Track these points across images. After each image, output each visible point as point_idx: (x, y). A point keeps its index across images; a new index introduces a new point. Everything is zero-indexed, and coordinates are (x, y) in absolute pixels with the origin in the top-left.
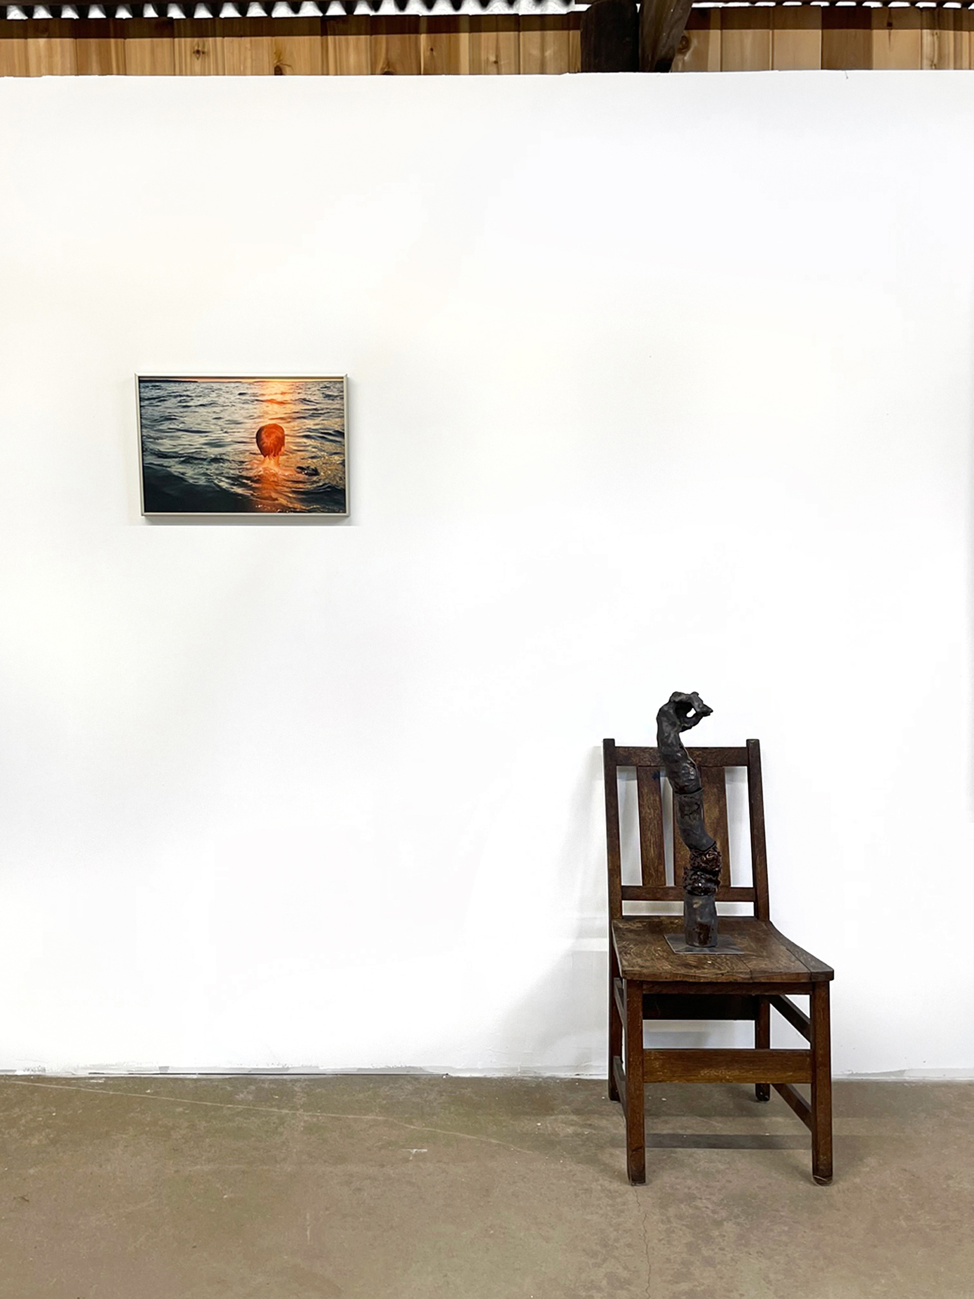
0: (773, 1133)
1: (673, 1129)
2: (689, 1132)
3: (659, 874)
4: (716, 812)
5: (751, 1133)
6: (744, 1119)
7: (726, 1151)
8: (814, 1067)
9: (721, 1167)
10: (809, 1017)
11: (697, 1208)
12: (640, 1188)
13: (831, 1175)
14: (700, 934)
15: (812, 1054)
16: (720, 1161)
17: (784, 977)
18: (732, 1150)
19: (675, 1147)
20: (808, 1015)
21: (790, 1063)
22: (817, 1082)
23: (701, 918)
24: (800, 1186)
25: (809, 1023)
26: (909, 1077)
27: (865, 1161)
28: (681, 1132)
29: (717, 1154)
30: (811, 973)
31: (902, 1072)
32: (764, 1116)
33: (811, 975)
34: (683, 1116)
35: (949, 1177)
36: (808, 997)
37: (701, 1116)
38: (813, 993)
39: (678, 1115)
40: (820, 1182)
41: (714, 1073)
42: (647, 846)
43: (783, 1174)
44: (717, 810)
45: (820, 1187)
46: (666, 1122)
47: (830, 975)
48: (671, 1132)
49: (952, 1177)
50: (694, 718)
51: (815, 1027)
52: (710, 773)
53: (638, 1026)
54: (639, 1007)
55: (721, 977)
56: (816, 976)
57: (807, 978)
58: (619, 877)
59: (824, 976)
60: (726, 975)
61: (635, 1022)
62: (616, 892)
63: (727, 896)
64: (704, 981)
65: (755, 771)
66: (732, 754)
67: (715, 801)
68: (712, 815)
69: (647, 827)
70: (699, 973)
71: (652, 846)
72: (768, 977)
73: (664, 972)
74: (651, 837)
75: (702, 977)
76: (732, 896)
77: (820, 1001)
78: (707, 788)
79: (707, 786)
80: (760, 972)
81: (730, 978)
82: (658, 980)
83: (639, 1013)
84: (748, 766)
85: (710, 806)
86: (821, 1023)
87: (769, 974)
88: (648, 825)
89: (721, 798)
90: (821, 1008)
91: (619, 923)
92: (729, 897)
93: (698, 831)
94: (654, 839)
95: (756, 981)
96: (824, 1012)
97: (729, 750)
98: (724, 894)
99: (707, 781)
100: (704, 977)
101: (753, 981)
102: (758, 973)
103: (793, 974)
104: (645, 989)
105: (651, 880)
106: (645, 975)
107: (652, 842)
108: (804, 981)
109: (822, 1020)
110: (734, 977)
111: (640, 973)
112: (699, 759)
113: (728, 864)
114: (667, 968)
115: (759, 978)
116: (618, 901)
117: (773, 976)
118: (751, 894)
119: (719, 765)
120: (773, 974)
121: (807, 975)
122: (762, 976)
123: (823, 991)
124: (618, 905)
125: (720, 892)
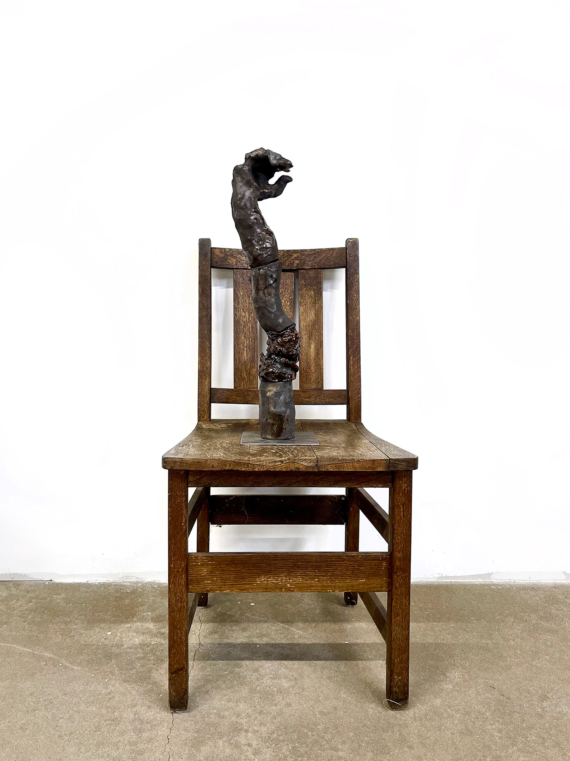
0: (353, 641)
1: (249, 637)
2: (265, 640)
3: (251, 377)
4: (312, 316)
5: (330, 641)
6: (327, 625)
7: (296, 664)
8: (391, 572)
9: (285, 684)
10: (388, 513)
11: (237, 746)
12: (180, 716)
13: (406, 698)
14: (273, 425)
15: (389, 557)
16: (286, 677)
17: (357, 465)
18: (304, 662)
19: (242, 659)
20: (387, 511)
21: (363, 568)
22: (394, 590)
23: (275, 408)
24: (371, 711)
25: (387, 520)
26: (496, 579)
27: (448, 675)
28: (256, 640)
29: (286, 668)
30: (390, 459)
31: (489, 575)
32: (348, 621)
33: (390, 462)
34: (265, 622)
35: (544, 698)
36: (387, 490)
37: (282, 622)
38: (393, 485)
39: (260, 621)
40: (393, 707)
41: (272, 580)
42: (240, 349)
43: (354, 693)
44: (313, 312)
45: (392, 712)
46: (244, 630)
47: (413, 463)
48: (244, 640)
49: (547, 697)
50: (276, 185)
51: (393, 527)
52: (308, 276)
53: (181, 526)
54: (183, 503)
55: (280, 466)
56: (395, 463)
57: (384, 466)
58: (208, 378)
59: (406, 464)
60: (286, 463)
61: (178, 521)
62: (204, 394)
63: (319, 398)
64: (259, 469)
65: (352, 271)
66: (331, 255)
67: (311, 304)
68: (307, 318)
69: (241, 330)
70: (254, 460)
71: (245, 349)
72: (337, 465)
73: (211, 459)
74: (244, 340)
75: (257, 465)
76: (324, 398)
77: (401, 494)
78: (304, 291)
79: (304, 289)
80: (328, 459)
81: (291, 466)
82: (203, 470)
83: (183, 511)
84: (346, 267)
85: (306, 309)
86: (400, 521)
87: (338, 461)
88: (242, 328)
89: (318, 301)
90: (401, 503)
91: (204, 424)
92: (320, 399)
93: (274, 309)
94: (248, 342)
95: (322, 470)
96: (404, 508)
97: (328, 251)
98: (316, 397)
99: (304, 284)
100: (259, 465)
101: (318, 470)
102: (325, 461)
103: (367, 462)
104: (192, 481)
105: (242, 383)
106: (187, 464)
107: (245, 345)
108: (381, 470)
109: (401, 518)
110: (296, 464)
111: (182, 461)
112: (297, 262)
113: (322, 367)
114: (218, 455)
115: (325, 466)
116: (206, 403)
117: (343, 464)
118: (343, 397)
119: (317, 267)
120: (343, 461)
121: (385, 462)
122: (329, 463)
123: (405, 483)
124: (206, 407)
125: (312, 395)
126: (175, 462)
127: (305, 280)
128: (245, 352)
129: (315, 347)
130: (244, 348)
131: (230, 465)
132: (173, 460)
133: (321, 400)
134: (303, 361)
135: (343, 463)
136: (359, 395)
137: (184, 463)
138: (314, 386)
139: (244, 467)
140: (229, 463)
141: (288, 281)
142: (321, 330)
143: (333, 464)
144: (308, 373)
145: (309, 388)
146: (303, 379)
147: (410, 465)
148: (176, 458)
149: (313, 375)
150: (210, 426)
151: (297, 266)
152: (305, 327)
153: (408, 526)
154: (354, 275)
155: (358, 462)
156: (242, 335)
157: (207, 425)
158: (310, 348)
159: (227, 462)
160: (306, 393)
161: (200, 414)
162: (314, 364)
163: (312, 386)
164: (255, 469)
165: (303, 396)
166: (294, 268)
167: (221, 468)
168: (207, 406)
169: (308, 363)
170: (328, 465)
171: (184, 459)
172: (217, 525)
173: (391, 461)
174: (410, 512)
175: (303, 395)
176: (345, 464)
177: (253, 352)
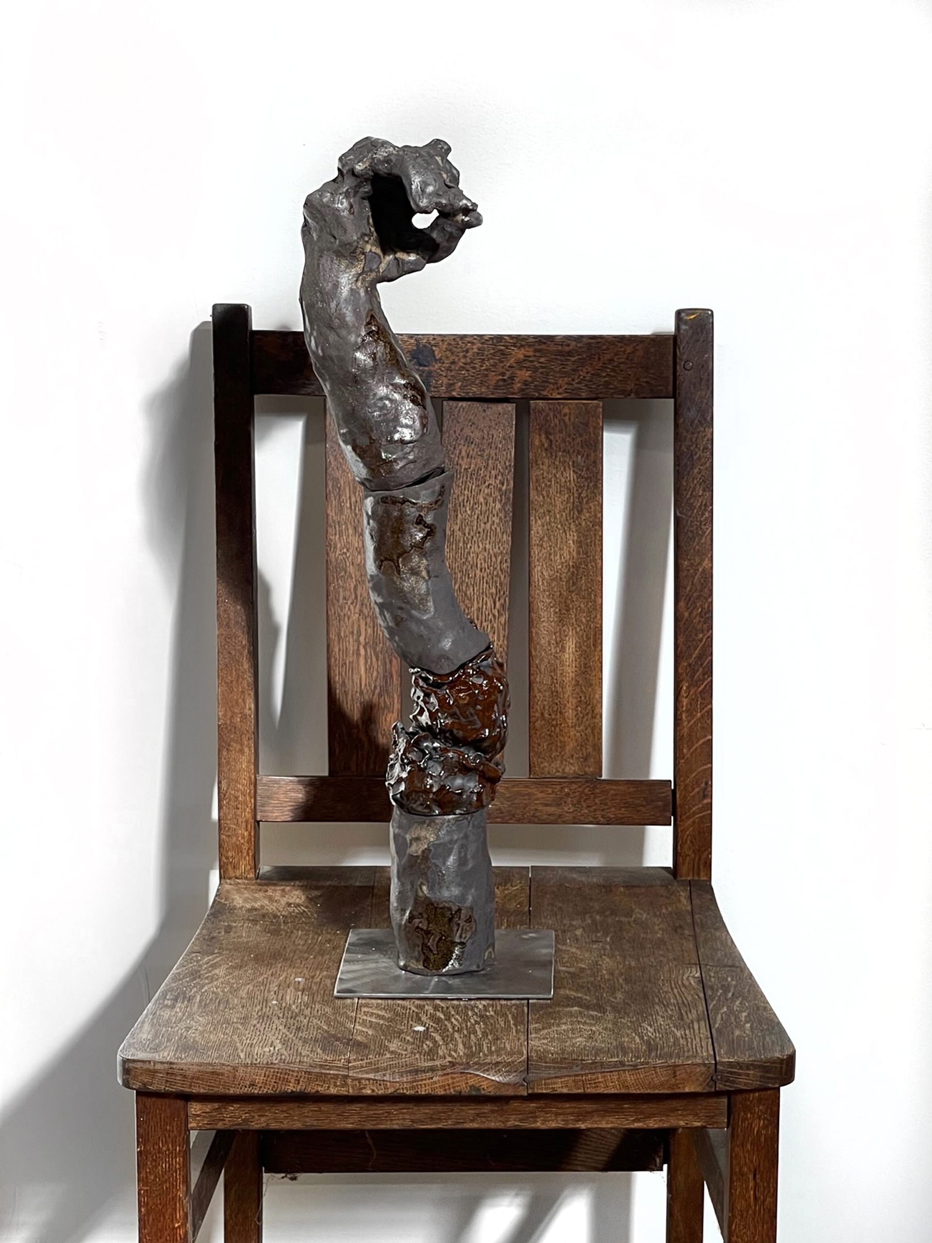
14: (428, 934)
17: (630, 1078)
23: (431, 887)
30: (718, 1063)
33: (717, 1070)
38: (728, 1122)
44: (573, 536)
52: (557, 421)
53: (174, 1228)
54: (176, 1171)
55: (428, 1081)
56: (731, 1073)
57: (701, 1079)
58: (246, 750)
59: (758, 1074)
60: (444, 1075)
61: (164, 1217)
62: (237, 798)
63: (588, 807)
64: (373, 1091)
65: (692, 413)
66: (627, 359)
67: (567, 512)
68: (555, 555)
69: (348, 593)
70: (362, 1067)
71: (362, 652)
72: (580, 1078)
73: (246, 1066)
74: (359, 626)
75: (369, 1079)
76: (603, 807)
77: (749, 1146)
78: (545, 468)
79: (546, 461)
80: (557, 1063)
81: (458, 1082)
82: (227, 1091)
83: (177, 1190)
84: (674, 396)
85: (552, 527)
86: (747, 1212)
87: (582, 1068)
88: (352, 586)
89: (587, 502)
90: (749, 1169)
91: (238, 891)
92: (591, 809)
93: (426, 611)
94: (370, 631)
95: (540, 1091)
96: (758, 1181)
97: (620, 345)
98: (579, 802)
99: (546, 445)
100: (374, 1080)
101: (530, 1091)
102: (550, 1067)
103: (658, 1070)
104: (198, 1116)
105: (354, 757)
106: (185, 1076)
107: (362, 639)
108: (692, 1090)
109: (750, 1204)
110: (471, 1078)
111: (171, 1070)
112: (525, 374)
113: (597, 710)
114: (267, 1049)
115: (549, 1081)
116: (244, 825)
117: (593, 1077)
118: (660, 803)
119: (584, 395)
120: (595, 1068)
121: (703, 1069)
122: (559, 1074)
123: (759, 1118)
124: (243, 838)
125: (568, 795)
126: (153, 1073)
127: (547, 434)
128: (362, 661)
129: (578, 646)
130: (358, 650)
131: (299, 1081)
132: (146, 1066)
133: (595, 811)
134: (540, 691)
135: (594, 1073)
136: (705, 801)
137: (176, 1075)
138: (571, 769)
139: (335, 1086)
140: (295, 1074)
141: (498, 434)
142: (595, 596)
143: (570, 1076)
144: (555, 726)
145: (558, 774)
146: (539, 745)
147: (770, 1075)
148: (155, 1063)
149: (572, 733)
150: (256, 900)
151: (523, 390)
152: (549, 584)
153: (767, 1223)
154: (697, 427)
155: (632, 1070)
156: (352, 607)
157: (247, 895)
158: (563, 649)
159: (291, 1073)
160: (550, 791)
161: (227, 858)
162: (575, 701)
163: (567, 769)
164: (364, 1091)
165: (537, 799)
166: (513, 394)
167: (274, 1086)
168: (246, 834)
169: (555, 694)
170: (556, 1077)
171: (177, 1064)
172: (283, 1175)
173: (718, 1067)
174: (772, 1190)
175: (541, 795)
176: (599, 1075)
177: (388, 661)
